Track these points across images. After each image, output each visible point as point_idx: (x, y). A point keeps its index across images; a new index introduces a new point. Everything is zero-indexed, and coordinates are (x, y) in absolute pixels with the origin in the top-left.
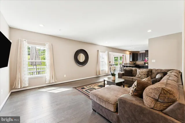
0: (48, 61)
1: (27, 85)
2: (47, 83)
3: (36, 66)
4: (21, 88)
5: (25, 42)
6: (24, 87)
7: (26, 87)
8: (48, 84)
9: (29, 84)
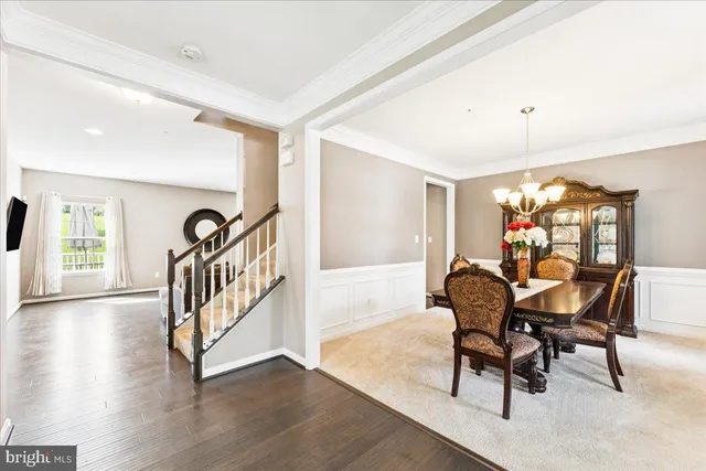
0: (110, 240)
1: (59, 291)
2: (106, 288)
3: (85, 249)
4: (44, 296)
5: (55, 197)
6: (52, 295)
7: (56, 295)
8: (110, 290)
9: (63, 288)
